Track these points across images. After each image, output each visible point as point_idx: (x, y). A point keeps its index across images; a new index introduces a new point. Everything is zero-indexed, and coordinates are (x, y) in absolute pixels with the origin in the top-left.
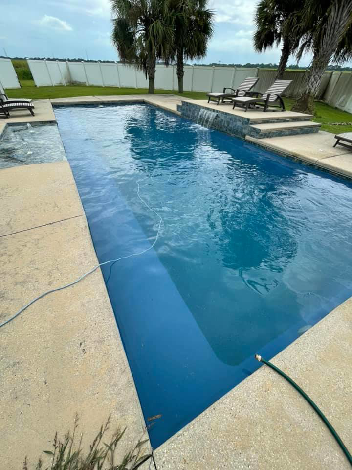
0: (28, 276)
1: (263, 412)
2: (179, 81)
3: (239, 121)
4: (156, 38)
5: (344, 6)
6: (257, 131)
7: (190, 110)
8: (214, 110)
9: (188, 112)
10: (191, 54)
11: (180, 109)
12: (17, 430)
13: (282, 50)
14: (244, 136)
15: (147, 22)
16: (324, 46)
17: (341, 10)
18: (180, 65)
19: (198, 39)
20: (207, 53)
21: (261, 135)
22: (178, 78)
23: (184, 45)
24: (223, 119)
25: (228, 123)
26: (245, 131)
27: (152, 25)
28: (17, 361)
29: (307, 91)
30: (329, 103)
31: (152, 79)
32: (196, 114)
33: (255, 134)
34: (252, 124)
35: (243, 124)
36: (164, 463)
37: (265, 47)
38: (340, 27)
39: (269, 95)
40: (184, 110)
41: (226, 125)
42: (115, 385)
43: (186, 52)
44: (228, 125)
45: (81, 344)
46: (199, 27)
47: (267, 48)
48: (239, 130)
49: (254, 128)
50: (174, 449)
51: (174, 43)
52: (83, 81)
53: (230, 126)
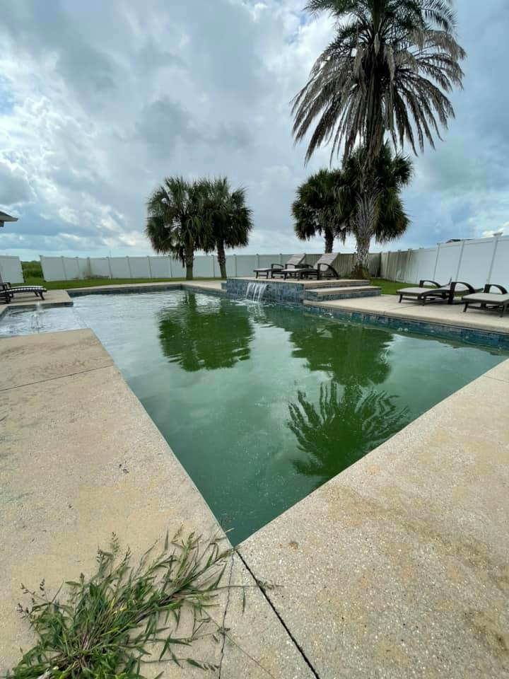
0: (39, 419)
1: (372, 491)
2: (221, 268)
3: (293, 287)
4: (194, 231)
5: (367, 200)
6: (315, 295)
7: (237, 286)
8: (263, 282)
9: (235, 288)
10: (232, 243)
11: (225, 287)
12: (25, 559)
13: (325, 237)
14: (302, 301)
15: (184, 219)
16: (361, 227)
17: (366, 203)
18: (221, 253)
19: (238, 230)
20: (249, 243)
21: (320, 298)
22: (220, 265)
23: (224, 237)
24: (275, 288)
25: (282, 291)
26: (302, 296)
27: (189, 220)
28: (27, 492)
29: (358, 264)
30: (387, 278)
31: (190, 266)
32: (244, 289)
33: (312, 298)
34: (307, 289)
35: (297, 290)
36: (252, 552)
37: (308, 236)
38: (369, 213)
39: (319, 265)
40: (230, 287)
41: (279, 294)
42: (173, 494)
43: (227, 243)
44: (282, 294)
45: (120, 465)
46: (238, 222)
47: (311, 237)
48: (295, 297)
49: (310, 292)
50: (264, 537)
51: (213, 234)
52: (107, 275)
53: (284, 294)
